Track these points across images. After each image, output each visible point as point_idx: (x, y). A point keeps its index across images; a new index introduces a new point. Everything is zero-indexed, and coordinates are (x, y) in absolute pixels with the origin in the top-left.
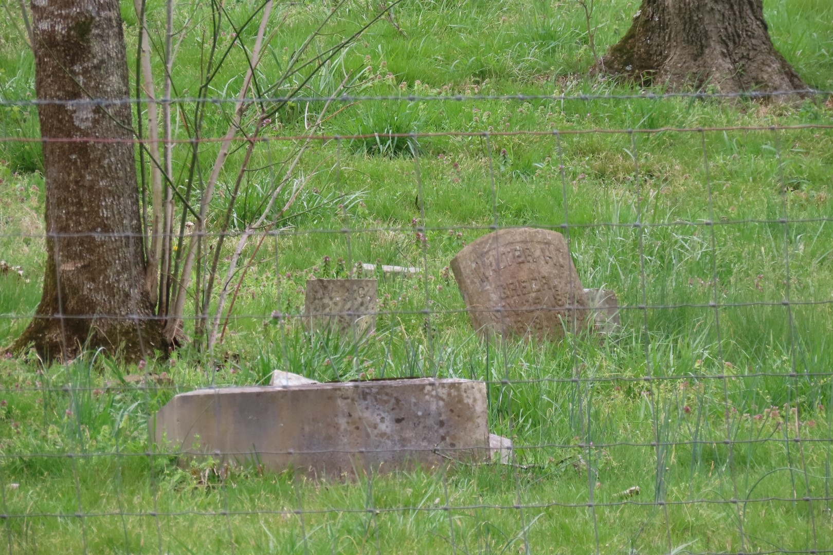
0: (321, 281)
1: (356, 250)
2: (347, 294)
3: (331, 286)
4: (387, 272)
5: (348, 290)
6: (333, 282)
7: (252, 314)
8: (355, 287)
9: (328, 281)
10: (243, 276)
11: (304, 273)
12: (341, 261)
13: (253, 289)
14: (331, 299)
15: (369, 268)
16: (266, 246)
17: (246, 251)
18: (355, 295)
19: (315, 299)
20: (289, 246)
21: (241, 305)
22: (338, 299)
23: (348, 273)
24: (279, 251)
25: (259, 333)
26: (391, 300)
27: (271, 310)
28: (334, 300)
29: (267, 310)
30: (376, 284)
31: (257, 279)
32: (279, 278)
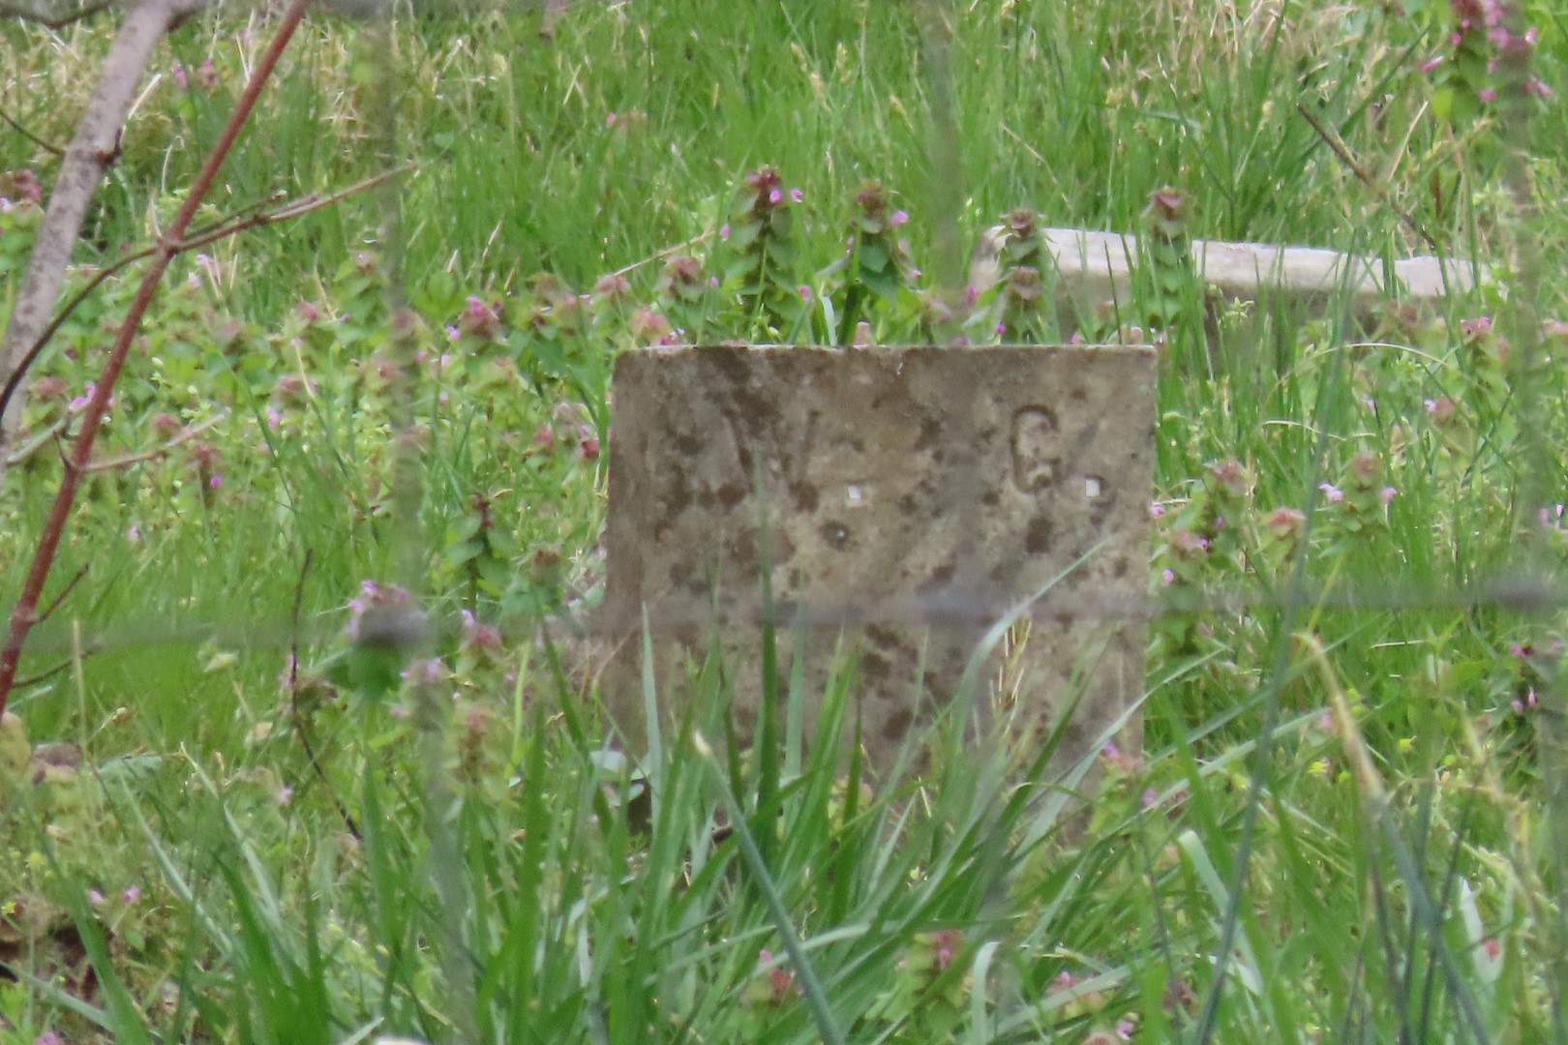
0: (731, 362)
1: (992, 124)
2: (924, 460)
3: (801, 402)
4: (1230, 291)
5: (931, 429)
6: (821, 365)
7: (208, 606)
8: (988, 411)
9: (783, 364)
10: (133, 327)
11: (595, 301)
12: (873, 206)
13: (206, 418)
14: (806, 497)
15: (1097, 264)
16: (308, 96)
17: (153, 136)
18: (987, 470)
19: (679, 498)
20: (484, 95)
21: (118, 547)
22: (854, 496)
23: (933, 298)
24: (409, 137)
25: (261, 754)
26: (1261, 500)
27: (344, 588)
28: (827, 505)
29: (315, 586)
30: (1144, 385)
31: (236, 348)
32: (408, 344)
